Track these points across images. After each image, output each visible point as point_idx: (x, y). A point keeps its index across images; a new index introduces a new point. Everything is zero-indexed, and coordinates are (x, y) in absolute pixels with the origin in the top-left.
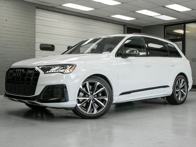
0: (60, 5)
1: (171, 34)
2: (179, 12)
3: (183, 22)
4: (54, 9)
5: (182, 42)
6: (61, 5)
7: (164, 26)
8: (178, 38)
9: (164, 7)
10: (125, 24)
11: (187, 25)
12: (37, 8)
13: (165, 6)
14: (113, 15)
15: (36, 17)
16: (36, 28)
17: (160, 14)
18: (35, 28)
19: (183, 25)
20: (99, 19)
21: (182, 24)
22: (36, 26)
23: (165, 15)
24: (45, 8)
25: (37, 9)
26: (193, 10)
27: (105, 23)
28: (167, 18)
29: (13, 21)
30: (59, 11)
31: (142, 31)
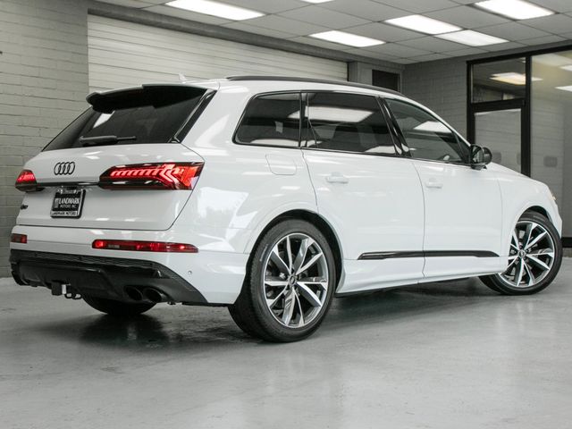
0: (161, 5)
1: (486, 88)
2: (515, 20)
3: (524, 51)
4: (143, 17)
5: (520, 110)
6: (163, 5)
7: (468, 62)
8: (505, 98)
9: (472, 6)
10: (353, 59)
11: (535, 59)
12: (91, 12)
13: (477, 4)
14: (319, 32)
15: (91, 41)
16: (91, 76)
17: (458, 29)
18: (87, 74)
19: (524, 58)
20: (276, 43)
21: (521, 57)
22: (91, 68)
23: (472, 29)
24: (115, 12)
25: (91, 18)
26: (557, 13)
27: (291, 55)
28: (477, 40)
29: (21, 56)
30: (158, 20)
31: (401, 77)
